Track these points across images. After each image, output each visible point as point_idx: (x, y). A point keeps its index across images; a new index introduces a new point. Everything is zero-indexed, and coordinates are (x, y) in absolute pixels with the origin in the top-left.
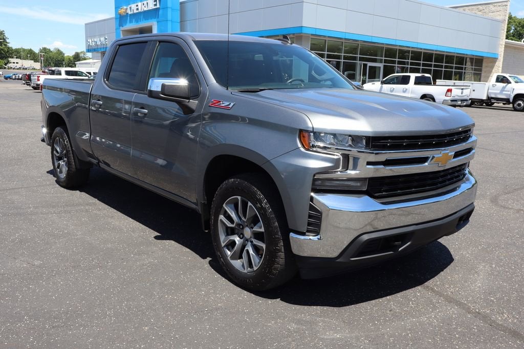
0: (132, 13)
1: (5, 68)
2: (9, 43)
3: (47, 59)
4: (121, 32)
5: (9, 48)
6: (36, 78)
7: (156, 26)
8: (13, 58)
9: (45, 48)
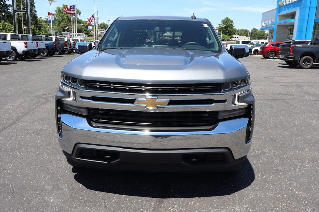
0: (286, 4)
1: (230, 40)
2: (234, 27)
3: (255, 35)
4: (278, 17)
5: (233, 29)
6: (226, 45)
7: (299, 11)
8: (236, 35)
9: (255, 29)
